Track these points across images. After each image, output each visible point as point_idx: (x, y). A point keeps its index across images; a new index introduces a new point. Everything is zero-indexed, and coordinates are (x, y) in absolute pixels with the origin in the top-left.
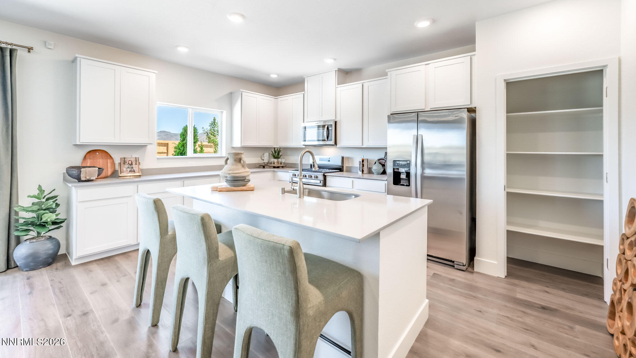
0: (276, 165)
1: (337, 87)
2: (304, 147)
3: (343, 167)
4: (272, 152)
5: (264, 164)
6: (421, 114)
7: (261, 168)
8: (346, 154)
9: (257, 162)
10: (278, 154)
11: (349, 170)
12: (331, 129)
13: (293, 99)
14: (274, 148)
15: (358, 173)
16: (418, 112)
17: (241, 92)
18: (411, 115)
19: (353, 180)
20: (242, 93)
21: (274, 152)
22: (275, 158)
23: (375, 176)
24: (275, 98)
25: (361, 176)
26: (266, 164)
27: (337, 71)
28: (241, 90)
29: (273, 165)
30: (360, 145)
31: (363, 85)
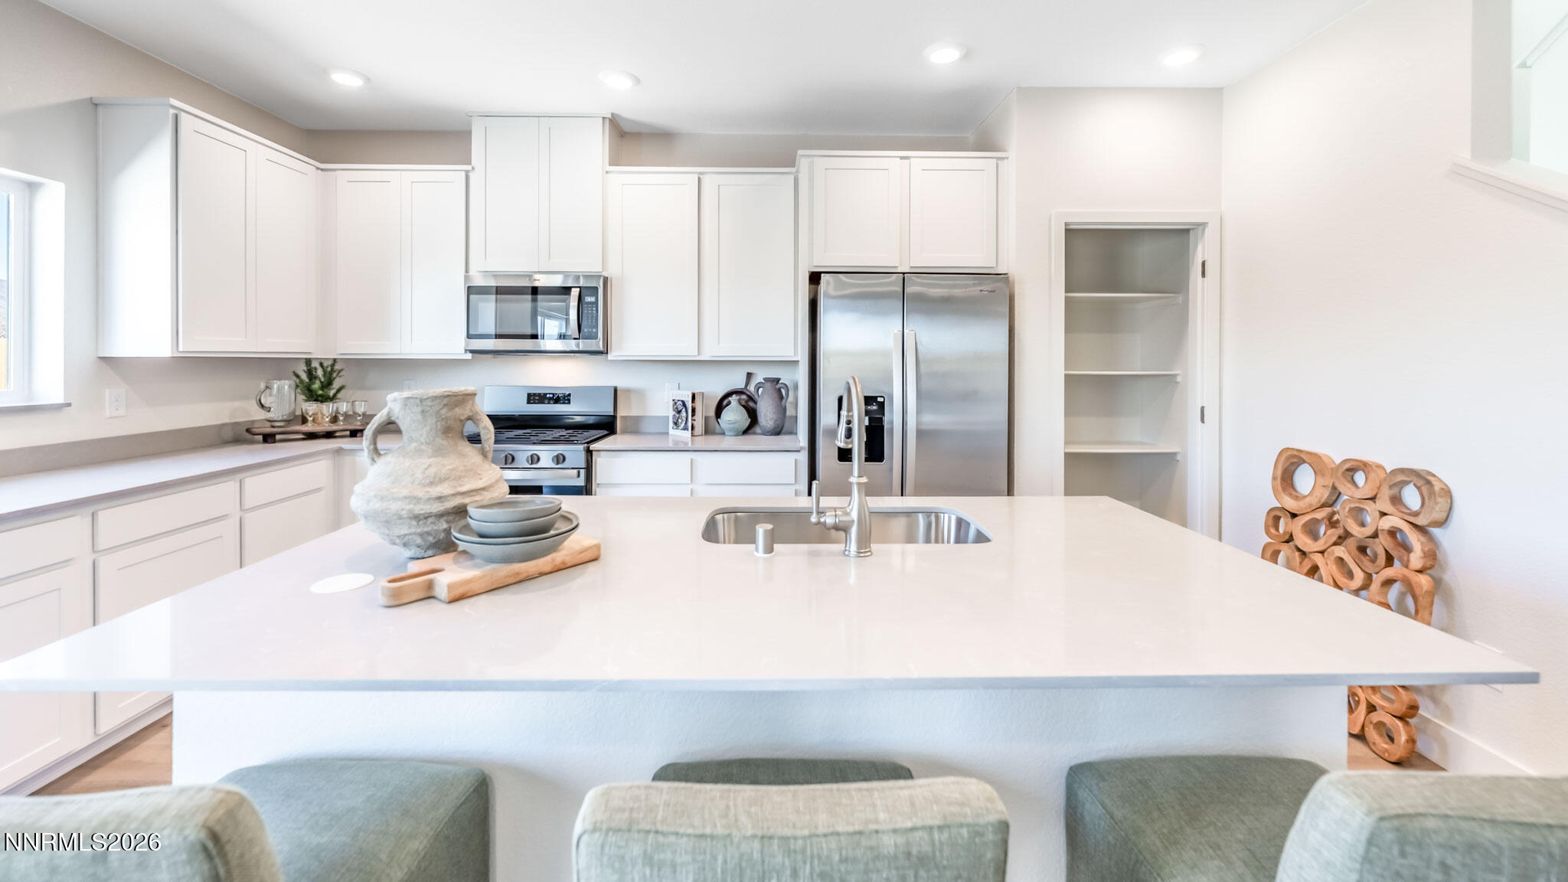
0: (326, 426)
1: (607, 172)
2: (469, 356)
3: (614, 417)
4: (298, 376)
5: (269, 424)
6: (913, 278)
7: (257, 442)
8: (622, 381)
9: (226, 420)
10: (328, 384)
11: (635, 426)
12: (590, 303)
13: (412, 182)
14: (308, 362)
15: (668, 433)
16: (904, 273)
17: (172, 111)
18: (888, 280)
19: (693, 457)
20: (176, 117)
21: (304, 377)
22: (312, 396)
23: (729, 442)
24: (318, 168)
25: (690, 445)
26: (282, 424)
27: (607, 121)
28: (174, 102)
29: (309, 427)
30: (689, 352)
31: (699, 180)
